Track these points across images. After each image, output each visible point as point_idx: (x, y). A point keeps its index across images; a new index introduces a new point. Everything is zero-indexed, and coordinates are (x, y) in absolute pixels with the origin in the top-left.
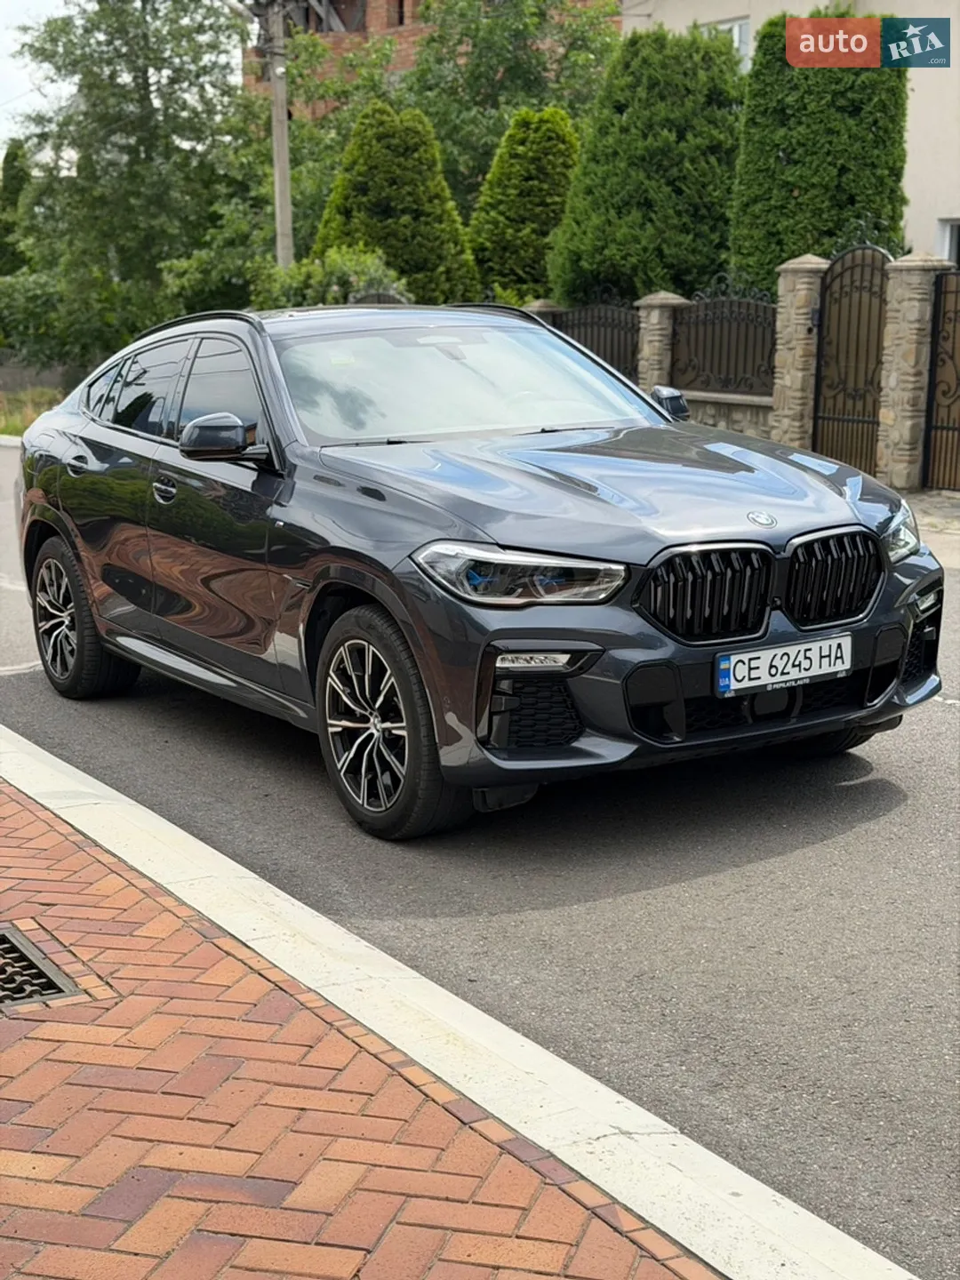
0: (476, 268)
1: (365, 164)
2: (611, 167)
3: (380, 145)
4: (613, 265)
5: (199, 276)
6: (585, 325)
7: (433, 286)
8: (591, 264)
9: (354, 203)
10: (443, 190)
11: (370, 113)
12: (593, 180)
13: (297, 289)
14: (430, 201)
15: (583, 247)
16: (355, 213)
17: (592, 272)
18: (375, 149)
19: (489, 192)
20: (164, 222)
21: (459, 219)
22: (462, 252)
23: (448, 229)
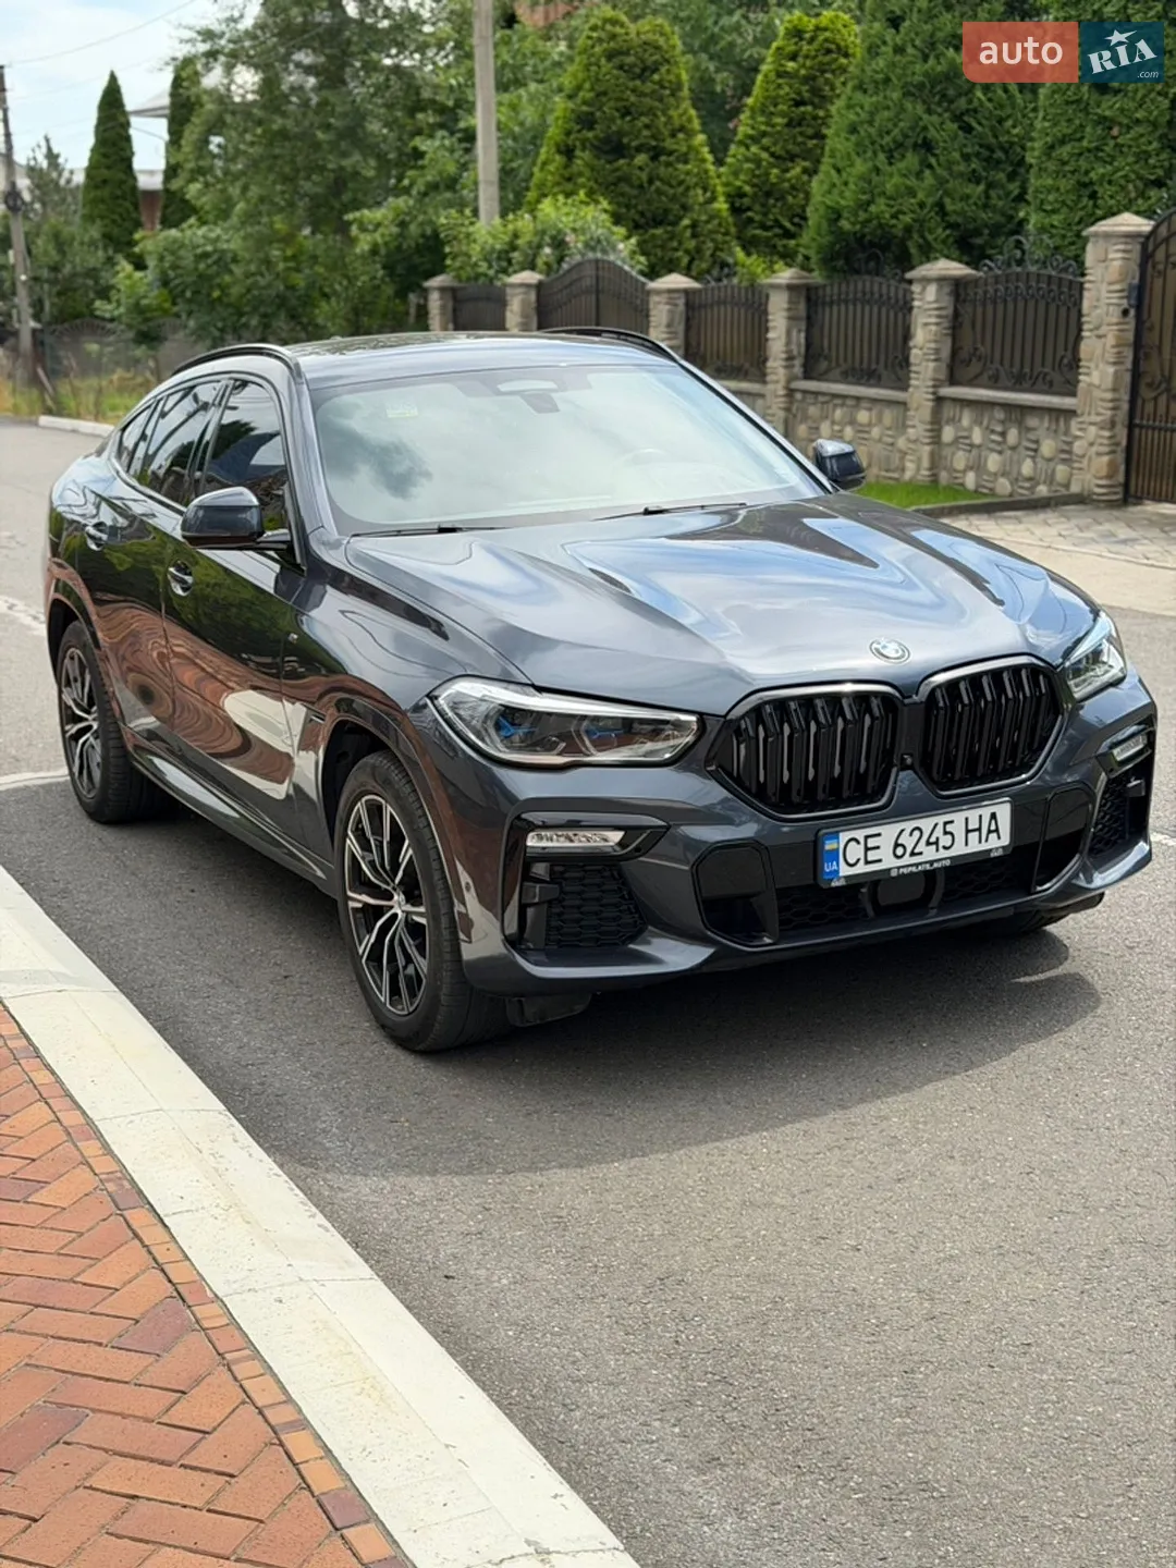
0: (730, 220)
1: (592, 89)
2: (880, 98)
3: (610, 65)
4: (880, 226)
5: (395, 230)
6: (846, 302)
7: (675, 244)
8: (853, 224)
9: (577, 139)
10: (690, 120)
11: (600, 23)
12: (858, 114)
13: (500, 252)
14: (673, 135)
15: (843, 202)
16: (578, 153)
17: (855, 233)
18: (604, 70)
19: (750, 122)
20: (358, 162)
21: (710, 158)
22: (713, 199)
23: (696, 170)
